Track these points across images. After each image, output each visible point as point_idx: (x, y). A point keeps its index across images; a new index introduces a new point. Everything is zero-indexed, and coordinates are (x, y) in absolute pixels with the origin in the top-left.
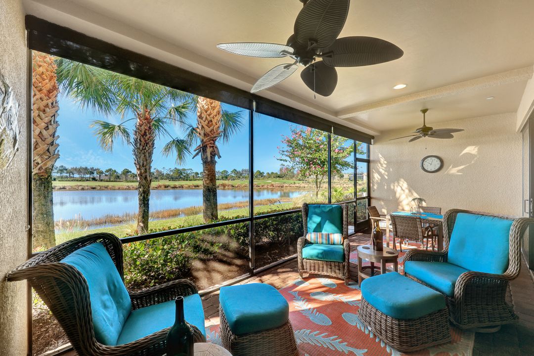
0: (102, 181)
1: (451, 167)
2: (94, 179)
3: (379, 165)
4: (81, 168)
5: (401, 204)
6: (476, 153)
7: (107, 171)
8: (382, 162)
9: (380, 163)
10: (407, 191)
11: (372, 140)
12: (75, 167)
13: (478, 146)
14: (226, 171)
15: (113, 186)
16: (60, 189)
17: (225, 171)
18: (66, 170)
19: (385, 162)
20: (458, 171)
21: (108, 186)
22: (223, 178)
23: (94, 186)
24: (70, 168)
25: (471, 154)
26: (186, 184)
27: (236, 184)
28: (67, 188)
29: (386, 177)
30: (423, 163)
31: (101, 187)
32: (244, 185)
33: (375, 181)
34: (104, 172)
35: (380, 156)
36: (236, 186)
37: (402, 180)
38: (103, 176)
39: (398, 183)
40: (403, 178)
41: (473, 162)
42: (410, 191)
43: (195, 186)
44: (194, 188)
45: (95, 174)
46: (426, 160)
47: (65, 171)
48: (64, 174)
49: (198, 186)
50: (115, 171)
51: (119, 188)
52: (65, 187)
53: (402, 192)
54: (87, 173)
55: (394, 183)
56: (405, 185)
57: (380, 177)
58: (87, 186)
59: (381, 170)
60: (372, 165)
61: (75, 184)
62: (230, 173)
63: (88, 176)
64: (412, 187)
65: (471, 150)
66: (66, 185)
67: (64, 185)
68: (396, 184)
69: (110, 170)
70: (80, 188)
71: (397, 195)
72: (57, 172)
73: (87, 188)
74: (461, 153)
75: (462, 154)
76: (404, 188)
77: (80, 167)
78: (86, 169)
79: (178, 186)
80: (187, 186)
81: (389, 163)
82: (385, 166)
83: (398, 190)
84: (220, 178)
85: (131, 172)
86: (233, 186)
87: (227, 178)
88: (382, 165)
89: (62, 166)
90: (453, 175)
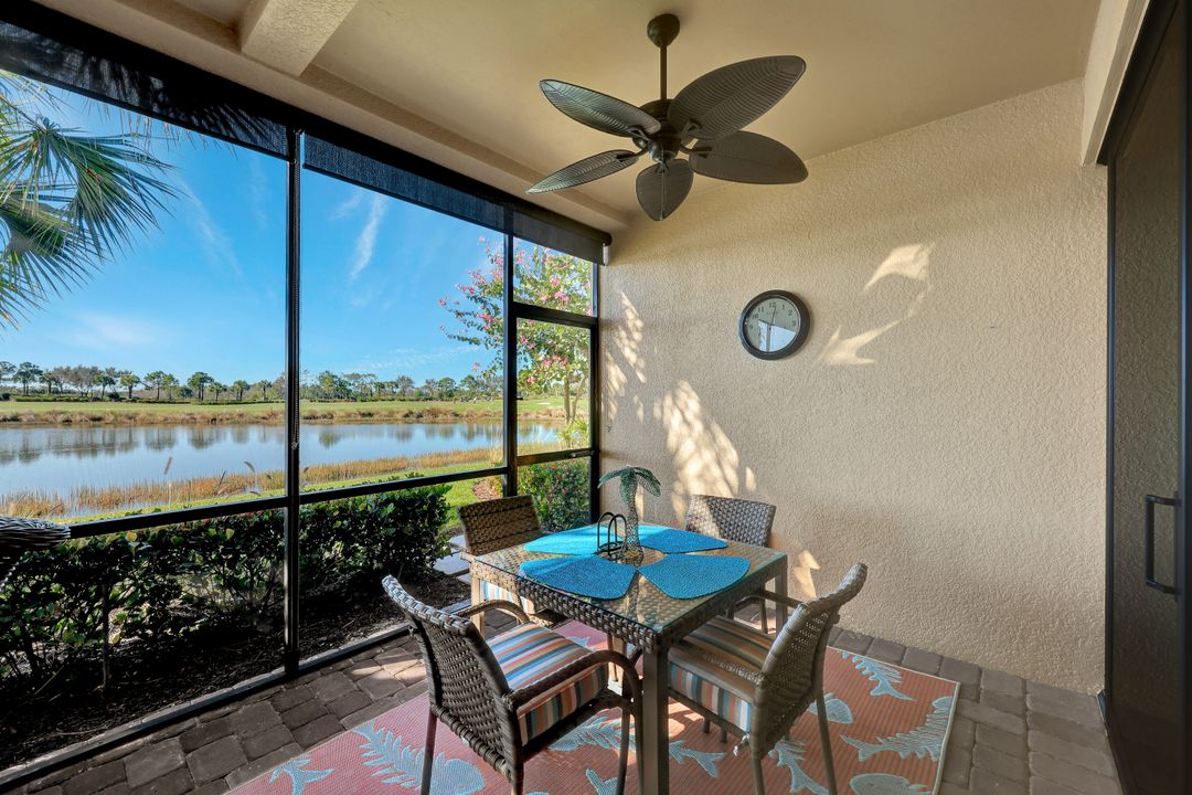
0: (134, 401)
1: (835, 336)
2: (115, 397)
3: (623, 334)
4: (80, 368)
5: (679, 475)
6: (922, 277)
7: (150, 378)
8: (630, 324)
9: (626, 329)
10: (698, 426)
11: (605, 249)
12: (64, 367)
13: (933, 245)
14: (449, 381)
15: (150, 415)
16: (5, 420)
17: (447, 379)
18: (40, 372)
19: (639, 324)
20: (861, 352)
21: (136, 414)
22: (441, 396)
23: (98, 415)
24: (51, 370)
25: (906, 279)
26: (342, 410)
27: (464, 410)
28: (25, 420)
29: (641, 377)
30: (744, 321)
31: (116, 416)
32: (482, 412)
33: (612, 393)
34: (142, 380)
35: (626, 302)
36: (465, 413)
37: (686, 386)
38: (139, 387)
39: (675, 397)
40: (689, 381)
41: (911, 312)
42: (707, 427)
43: (363, 415)
44: (359, 418)
45: (118, 384)
46: (755, 311)
47: (37, 377)
48: (36, 385)
49: (370, 415)
50: (171, 378)
51: (166, 419)
52: (18, 415)
53: (685, 430)
54: (94, 382)
55: (663, 400)
56: (693, 405)
57: (622, 377)
58: (81, 414)
59: (628, 353)
60: (604, 336)
61: (50, 409)
62: (458, 383)
63: (100, 388)
64: (715, 414)
65: (906, 261)
66: (21, 412)
67: (14, 411)
68: (668, 401)
69: (158, 375)
70: (60, 418)
71: (672, 440)
72: (15, 379)
73: (78, 418)
74: (871, 276)
75: (874, 280)
76: (690, 416)
77: (76, 366)
78: (94, 371)
79: (319, 415)
80: (342, 414)
81: (649, 327)
82: (637, 336)
83: (674, 421)
84: (436, 396)
85: (212, 380)
86: (457, 415)
87: (451, 396)
88: (630, 338)
89: (28, 365)
90: (842, 368)
